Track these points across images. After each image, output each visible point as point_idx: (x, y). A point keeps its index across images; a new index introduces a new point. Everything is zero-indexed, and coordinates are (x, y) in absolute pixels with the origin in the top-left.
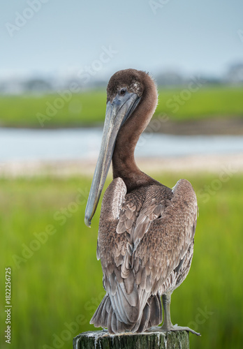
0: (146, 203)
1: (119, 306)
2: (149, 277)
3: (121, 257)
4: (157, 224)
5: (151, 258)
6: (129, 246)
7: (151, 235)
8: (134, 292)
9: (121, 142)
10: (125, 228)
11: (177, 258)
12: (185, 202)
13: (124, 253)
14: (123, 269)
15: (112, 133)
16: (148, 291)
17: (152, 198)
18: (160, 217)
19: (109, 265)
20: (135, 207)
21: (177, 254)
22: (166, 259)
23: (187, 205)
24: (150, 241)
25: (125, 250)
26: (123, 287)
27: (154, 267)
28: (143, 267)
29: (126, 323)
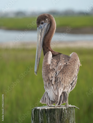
0: (61, 59)
1: (51, 95)
2: (62, 84)
3: (52, 77)
4: (66, 66)
5: (63, 77)
6: (55, 73)
7: (63, 69)
8: (57, 90)
9: (45, 42)
10: (53, 67)
11: (72, 79)
12: (75, 60)
13: (53, 76)
14: (53, 81)
15: (40, 39)
16: (62, 90)
17: (63, 58)
18: (66, 64)
19: (47, 80)
20: (56, 60)
21: (72, 78)
22: (69, 79)
23: (76, 61)
24: (63, 72)
25: (53, 74)
26: (52, 88)
27: (64, 81)
28: (60, 81)
29: (54, 101)
